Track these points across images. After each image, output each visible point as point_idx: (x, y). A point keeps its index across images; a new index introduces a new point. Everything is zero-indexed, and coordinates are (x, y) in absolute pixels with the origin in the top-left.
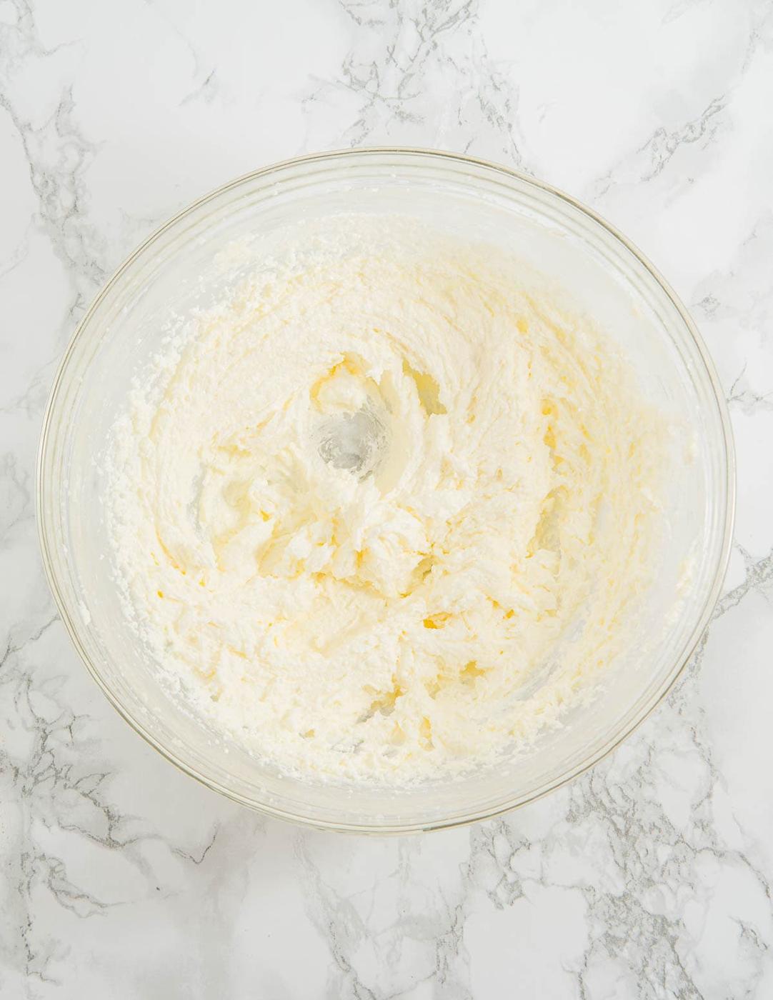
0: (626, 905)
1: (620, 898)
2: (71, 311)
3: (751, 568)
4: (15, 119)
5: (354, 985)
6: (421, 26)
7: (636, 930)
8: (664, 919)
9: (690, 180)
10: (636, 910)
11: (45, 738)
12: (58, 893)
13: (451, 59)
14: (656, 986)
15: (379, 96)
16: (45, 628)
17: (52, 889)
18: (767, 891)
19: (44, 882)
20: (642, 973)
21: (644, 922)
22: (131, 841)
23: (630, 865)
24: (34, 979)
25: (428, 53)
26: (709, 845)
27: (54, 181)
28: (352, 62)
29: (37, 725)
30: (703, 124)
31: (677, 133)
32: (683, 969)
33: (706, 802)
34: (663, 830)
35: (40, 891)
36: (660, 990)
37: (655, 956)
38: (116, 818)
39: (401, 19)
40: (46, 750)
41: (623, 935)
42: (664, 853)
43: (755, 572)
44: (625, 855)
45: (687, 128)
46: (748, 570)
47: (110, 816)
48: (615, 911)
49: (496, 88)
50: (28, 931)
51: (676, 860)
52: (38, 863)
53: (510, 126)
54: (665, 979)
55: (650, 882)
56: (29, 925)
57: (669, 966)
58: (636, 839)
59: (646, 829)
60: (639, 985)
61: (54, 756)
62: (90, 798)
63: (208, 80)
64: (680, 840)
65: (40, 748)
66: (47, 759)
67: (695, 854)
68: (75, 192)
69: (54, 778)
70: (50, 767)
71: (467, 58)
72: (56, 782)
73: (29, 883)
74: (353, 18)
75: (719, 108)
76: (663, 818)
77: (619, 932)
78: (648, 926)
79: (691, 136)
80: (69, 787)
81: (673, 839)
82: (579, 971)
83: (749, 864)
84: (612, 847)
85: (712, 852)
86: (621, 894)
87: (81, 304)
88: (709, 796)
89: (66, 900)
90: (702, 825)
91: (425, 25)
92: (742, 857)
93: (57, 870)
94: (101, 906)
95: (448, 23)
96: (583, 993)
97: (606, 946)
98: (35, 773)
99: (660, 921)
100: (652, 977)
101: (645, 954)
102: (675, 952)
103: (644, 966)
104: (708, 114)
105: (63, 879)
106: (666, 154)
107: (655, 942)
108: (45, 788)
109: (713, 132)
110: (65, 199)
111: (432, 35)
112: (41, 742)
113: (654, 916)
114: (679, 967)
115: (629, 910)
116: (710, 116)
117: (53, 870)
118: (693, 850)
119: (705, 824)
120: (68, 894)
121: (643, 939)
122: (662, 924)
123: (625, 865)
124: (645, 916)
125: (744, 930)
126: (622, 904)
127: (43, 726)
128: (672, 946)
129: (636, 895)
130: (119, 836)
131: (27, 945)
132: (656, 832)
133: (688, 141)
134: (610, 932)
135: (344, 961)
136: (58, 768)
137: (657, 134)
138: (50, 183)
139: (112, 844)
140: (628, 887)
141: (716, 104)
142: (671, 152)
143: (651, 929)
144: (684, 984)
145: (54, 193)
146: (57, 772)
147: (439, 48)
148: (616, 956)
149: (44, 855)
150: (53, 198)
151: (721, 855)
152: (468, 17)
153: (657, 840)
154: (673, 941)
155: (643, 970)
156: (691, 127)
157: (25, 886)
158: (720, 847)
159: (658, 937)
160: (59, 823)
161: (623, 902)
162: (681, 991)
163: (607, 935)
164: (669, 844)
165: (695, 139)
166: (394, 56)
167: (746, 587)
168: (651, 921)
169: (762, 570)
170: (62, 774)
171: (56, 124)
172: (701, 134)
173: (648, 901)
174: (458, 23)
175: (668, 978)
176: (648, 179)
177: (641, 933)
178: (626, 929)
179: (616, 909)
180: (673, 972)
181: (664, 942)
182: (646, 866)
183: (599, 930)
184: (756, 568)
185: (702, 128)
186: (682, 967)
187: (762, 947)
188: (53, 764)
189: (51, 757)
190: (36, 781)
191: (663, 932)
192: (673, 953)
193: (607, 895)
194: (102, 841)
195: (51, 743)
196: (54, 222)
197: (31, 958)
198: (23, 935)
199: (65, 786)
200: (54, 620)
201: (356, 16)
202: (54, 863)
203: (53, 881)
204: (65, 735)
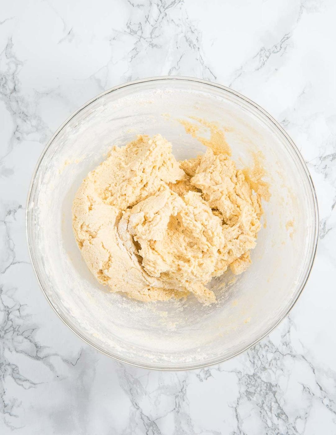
0: (254, 379)
1: (252, 376)
2: (14, 133)
5: (141, 415)
6: (159, 7)
7: (259, 389)
8: (271, 384)
9: (276, 69)
10: (259, 380)
11: (8, 314)
12: (16, 379)
13: (173, 20)
14: (268, 412)
15: (143, 37)
16: (7, 268)
17: (13, 377)
18: (314, 371)
19: (10, 375)
20: (262, 407)
21: (262, 385)
22: (46, 357)
23: (256, 362)
24: (7, 415)
25: (163, 18)
26: (289, 352)
27: (5, 78)
28: (131, 23)
29: (5, 309)
30: (281, 45)
31: (270, 49)
32: (279, 405)
33: (288, 334)
34: (270, 347)
35: (9, 378)
36: (269, 413)
37: (267, 399)
38: (39, 348)
39: (151, 4)
40: (9, 319)
41: (253, 391)
42: (270, 356)
44: (254, 357)
45: (274, 47)
47: (37, 347)
48: (250, 381)
49: (192, 32)
50: (4, 396)
51: (275, 359)
52: (7, 367)
53: (199, 48)
54: (271, 409)
55: (264, 369)
56: (4, 393)
57: (273, 404)
58: (258, 351)
59: (263, 346)
60: (260, 412)
61: (12, 322)
62: (29, 339)
63: (70, 33)
64: (277, 351)
65: (6, 319)
66: (10, 323)
67: (283, 356)
68: (15, 82)
69: (13, 331)
70: (11, 327)
71: (180, 20)
72: (14, 333)
73: (4, 375)
74: (131, 4)
75: (288, 38)
76: (269, 342)
77: (252, 390)
78: (264, 387)
79: (276, 50)
80: (19, 335)
81: (274, 350)
82: (235, 406)
83: (306, 360)
84: (248, 354)
85: (290, 356)
86: (252, 374)
87: (18, 130)
88: (289, 332)
89: (19, 382)
90: (286, 344)
91: (162, 6)
92: (303, 357)
93: (15, 369)
94: (34, 384)
95: (171, 5)
96: (237, 416)
97: (246, 396)
98: (5, 329)
99: (269, 385)
100: (266, 408)
101: (263, 399)
102: (275, 398)
103: (263, 404)
104: (283, 40)
105: (18, 374)
106: (265, 59)
107: (267, 394)
108: (9, 336)
109: (285, 48)
110: (10, 86)
111: (165, 10)
112: (7, 316)
113: (266, 383)
114: (277, 404)
115: (256, 380)
116: (284, 41)
117: (13, 369)
118: (282, 355)
119: (287, 344)
120: (20, 379)
121: (262, 393)
122: (270, 386)
123: (254, 362)
124: (263, 383)
125: (304, 388)
126: (253, 378)
127: (7, 309)
128: (274, 395)
129: (259, 374)
130: (41, 355)
131: (4, 401)
132: (267, 348)
133: (275, 53)
134: (248, 390)
135: (136, 405)
136: (15, 327)
137: (262, 50)
138: (4, 79)
139: (38, 358)
140: (256, 371)
141: (287, 36)
142: (268, 58)
143: (265, 388)
144: (279, 411)
145: (6, 83)
146: (14, 329)
147: (168, 16)
148: (251, 400)
149: (9, 364)
150: (5, 85)
151: (294, 356)
152: (179, 2)
153: (267, 351)
154: (274, 393)
156: (276, 47)
157: (2, 376)
158: (294, 353)
159: (268, 392)
160: (16, 350)
161: (253, 377)
162: (278, 414)
163: (247, 391)
164: (272, 352)
165: (278, 52)
166: (148, 20)
168: (265, 385)
170: (16, 329)
171: (6, 53)
172: (280, 50)
173: (264, 376)
174: (175, 5)
175: (272, 409)
176: (258, 69)
177: (261, 390)
178: (254, 389)
179: (251, 380)
180: (274, 406)
181: (271, 395)
182: (263, 362)
183: (243, 389)
185: (281, 47)
186: (278, 404)
187: (312, 394)
188: (12, 325)
190: (5, 333)
191: (270, 390)
192: (274, 398)
193: (247, 375)
194: (33, 357)
195: (11, 316)
196: (6, 95)
197: (5, 406)
198: (2, 397)
199: (18, 334)
200: (11, 265)
201: (132, 3)
202: (14, 367)
203: (14, 374)
204: (17, 313)
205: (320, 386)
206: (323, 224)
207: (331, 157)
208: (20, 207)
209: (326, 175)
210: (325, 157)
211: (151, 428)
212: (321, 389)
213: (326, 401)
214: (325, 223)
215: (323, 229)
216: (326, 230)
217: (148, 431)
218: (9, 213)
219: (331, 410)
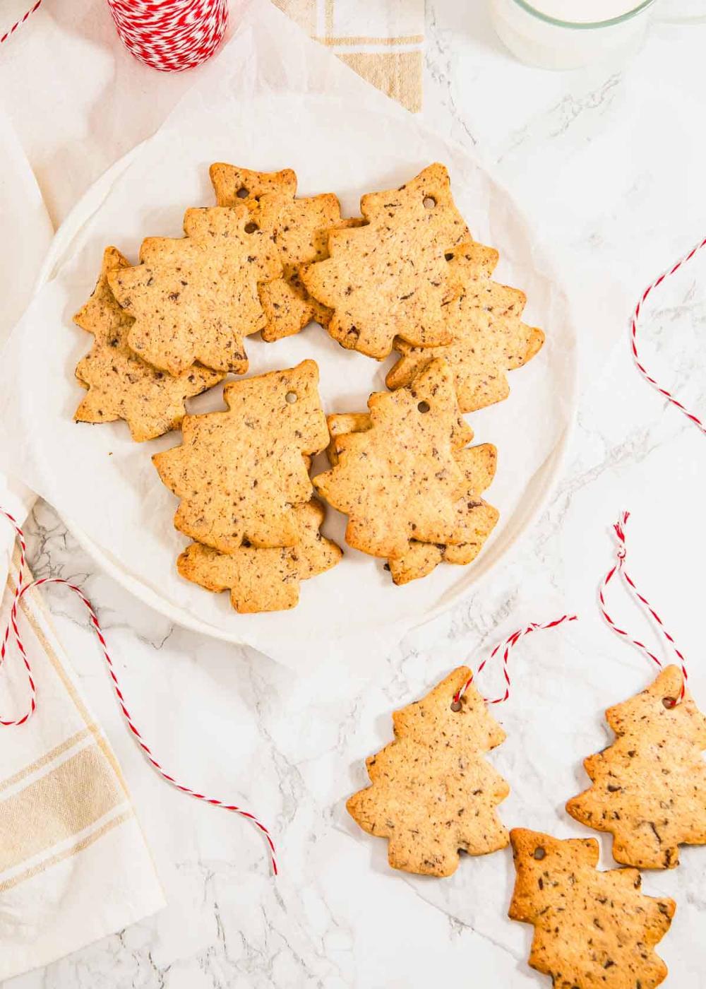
5: (272, 752)
11: (44, 542)
29: (38, 531)
30: (603, 93)
40: (44, 551)
45: (590, 97)
49: (441, 51)
53: (449, 83)
61: (50, 557)
65: (39, 551)
66: (44, 559)
69: (49, 574)
70: (46, 565)
75: (617, 82)
79: (592, 103)
98: (35, 569)
104: (608, 85)
106: (571, 116)
109: (610, 102)
112: (41, 545)
127: (43, 533)
133: (590, 107)
135: (266, 732)
136: (53, 567)
137: (565, 100)
141: (615, 79)
142: (576, 115)
146: (52, 570)
156: (593, 96)
160: (51, 610)
165: (595, 106)
169: (617, 454)
170: (56, 572)
172: (600, 103)
185: (602, 98)
188: (49, 563)
189: (48, 558)
190: (35, 576)
194: (84, 625)
195: (48, 546)
204: (60, 541)
209: (659, 345)
210: (661, 313)
211: (289, 776)
217: (282, 782)
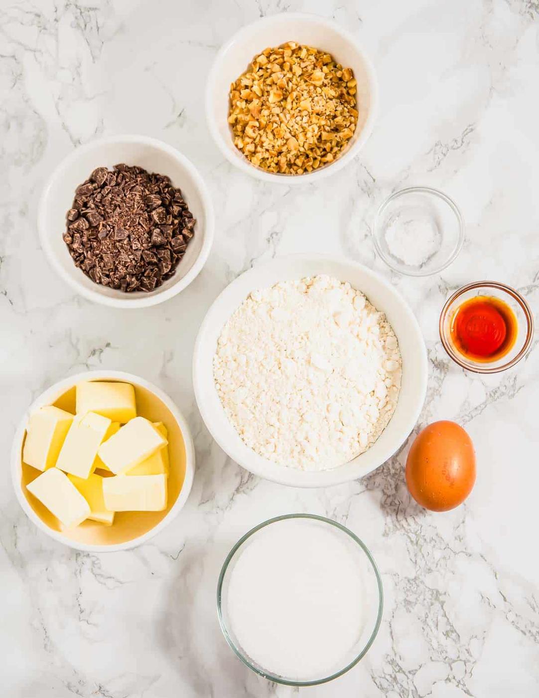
0: (416, 583)
1: (413, 580)
3: (489, 393)
4: (71, 137)
7: (422, 597)
8: (437, 592)
10: (422, 586)
12: (97, 576)
14: (433, 628)
17: (93, 573)
18: (496, 576)
19: (89, 569)
20: (425, 622)
21: (426, 593)
22: (137, 547)
23: (418, 561)
24: (84, 624)
26: (463, 549)
32: (448, 619)
33: (461, 525)
34: (437, 541)
35: (87, 574)
36: (434, 630)
37: (432, 612)
41: (414, 601)
42: (438, 554)
43: (490, 395)
44: (416, 555)
46: (487, 394)
48: (410, 587)
50: (80, 597)
51: (444, 558)
52: (85, 559)
55: (430, 570)
56: (80, 593)
57: (440, 618)
58: (422, 546)
59: (428, 540)
60: (423, 628)
63: (180, 114)
64: (447, 547)
67: (455, 555)
73: (80, 570)
76: (437, 534)
77: (412, 598)
78: (428, 595)
81: (443, 546)
82: (389, 620)
83: (486, 561)
84: (408, 550)
85: (465, 554)
86: (413, 578)
88: (463, 522)
89: (102, 580)
90: (459, 538)
92: (482, 556)
93: (96, 562)
94: (121, 583)
96: (391, 633)
97: (405, 606)
99: (435, 593)
100: (431, 623)
101: (427, 611)
102: (443, 610)
103: (426, 618)
105: (99, 568)
107: (432, 604)
113: (433, 590)
114: (446, 618)
115: (418, 586)
116: (467, 134)
117: (93, 563)
118: (454, 552)
119: (461, 537)
120: (102, 576)
121: (426, 602)
122: (436, 594)
123: (416, 561)
124: (427, 589)
125: (482, 598)
126: (414, 583)
128: (442, 606)
129: (422, 578)
131: (79, 605)
132: (433, 542)
134: (408, 599)
140: (418, 573)
143: (430, 597)
144: (449, 628)
148: (410, 612)
149: (88, 555)
151: (470, 555)
153: (434, 546)
154: (442, 603)
155: (426, 620)
157: (78, 572)
158: (469, 551)
159: (433, 601)
161: (415, 582)
162: (447, 632)
163: (405, 600)
164: (440, 549)
167: (485, 404)
168: (430, 593)
173: (429, 580)
175: (439, 624)
176: (431, 171)
177: (424, 599)
178: (416, 597)
179: (411, 585)
180: (442, 621)
181: (437, 605)
182: (427, 562)
183: (401, 597)
184: (491, 393)
187: (492, 607)
191: (437, 599)
192: (442, 610)
193: (406, 578)
197: (82, 612)
198: (77, 599)
202: (94, 559)
203: (94, 569)
205: (503, 596)
206: (513, 379)
207: (527, 291)
208: (108, 345)
212: (505, 600)
213: (512, 617)
214: (515, 378)
215: (512, 386)
216: (517, 387)
218: (94, 352)
219: (517, 628)
